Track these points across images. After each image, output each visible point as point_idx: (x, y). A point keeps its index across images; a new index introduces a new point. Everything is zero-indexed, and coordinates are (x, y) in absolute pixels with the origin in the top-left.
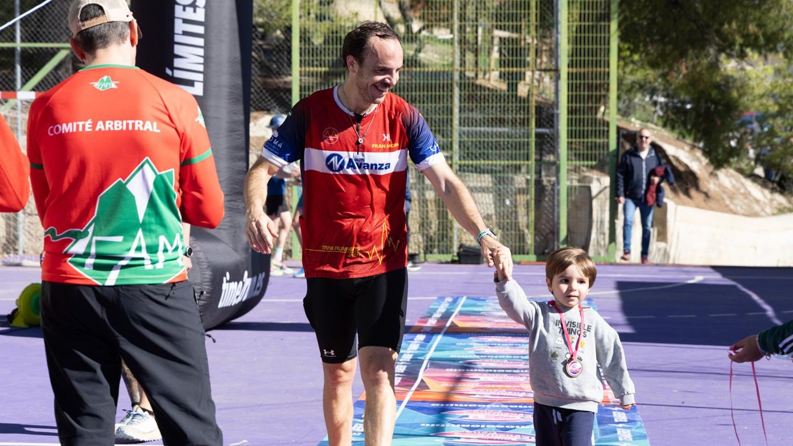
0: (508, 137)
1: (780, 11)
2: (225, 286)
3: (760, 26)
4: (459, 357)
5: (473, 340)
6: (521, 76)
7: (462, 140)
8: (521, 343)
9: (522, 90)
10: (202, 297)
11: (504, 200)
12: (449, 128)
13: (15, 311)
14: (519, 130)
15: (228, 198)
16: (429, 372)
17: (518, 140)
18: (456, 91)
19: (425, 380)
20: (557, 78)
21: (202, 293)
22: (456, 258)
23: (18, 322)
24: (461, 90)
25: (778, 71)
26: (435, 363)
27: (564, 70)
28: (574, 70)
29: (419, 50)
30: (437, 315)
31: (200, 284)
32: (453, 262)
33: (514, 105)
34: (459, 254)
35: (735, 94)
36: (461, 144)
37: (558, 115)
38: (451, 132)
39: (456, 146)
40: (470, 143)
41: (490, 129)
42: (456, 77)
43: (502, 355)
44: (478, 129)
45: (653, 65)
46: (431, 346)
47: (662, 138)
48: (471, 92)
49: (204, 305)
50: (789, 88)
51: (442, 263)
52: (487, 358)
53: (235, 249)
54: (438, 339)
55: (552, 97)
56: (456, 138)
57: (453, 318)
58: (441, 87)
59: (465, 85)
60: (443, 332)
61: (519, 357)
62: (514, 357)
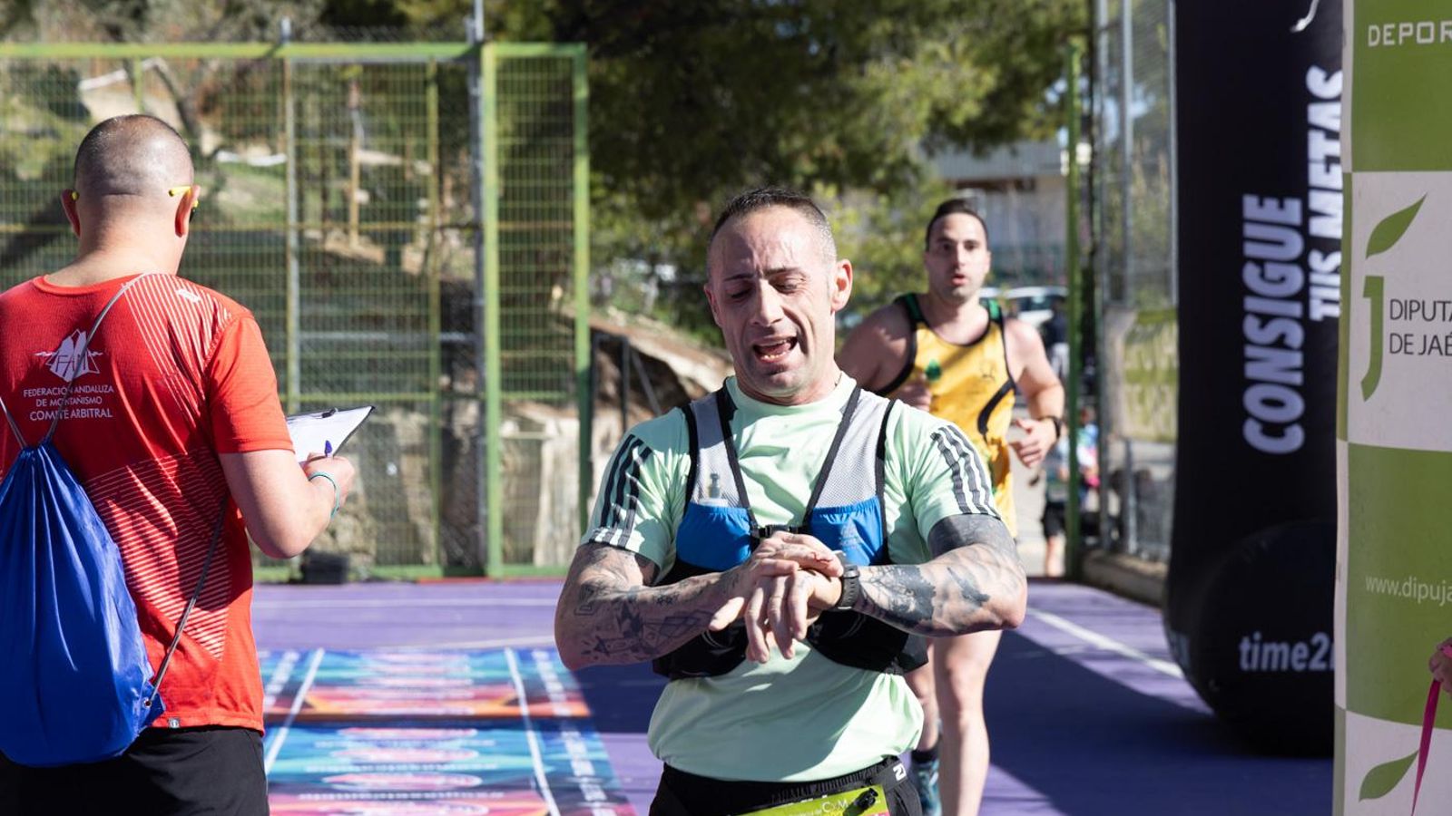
0: (391, 349)
1: (879, 116)
3: (842, 141)
4: (323, 769)
5: (348, 737)
6: (405, 238)
7: (305, 357)
8: (436, 740)
9: (412, 259)
11: (384, 468)
12: (281, 336)
14: (410, 337)
17: (408, 355)
18: (294, 268)
20: (479, 241)
22: (298, 575)
24: (301, 263)
25: (874, 221)
26: (278, 784)
27: (491, 227)
28: (510, 226)
29: (216, 190)
30: (275, 688)
32: (292, 582)
33: (401, 291)
34: (303, 568)
36: (306, 367)
37: (481, 310)
38: (285, 342)
39: (294, 367)
40: (320, 363)
41: (354, 336)
42: (293, 241)
43: (401, 764)
44: (335, 335)
45: (652, 214)
47: (667, 345)
48: (320, 268)
50: (896, 251)
51: (271, 584)
52: (374, 771)
55: (469, 275)
56: (294, 352)
57: (303, 694)
58: (264, 260)
59: (309, 255)
60: (289, 721)
61: (435, 768)
62: (421, 769)
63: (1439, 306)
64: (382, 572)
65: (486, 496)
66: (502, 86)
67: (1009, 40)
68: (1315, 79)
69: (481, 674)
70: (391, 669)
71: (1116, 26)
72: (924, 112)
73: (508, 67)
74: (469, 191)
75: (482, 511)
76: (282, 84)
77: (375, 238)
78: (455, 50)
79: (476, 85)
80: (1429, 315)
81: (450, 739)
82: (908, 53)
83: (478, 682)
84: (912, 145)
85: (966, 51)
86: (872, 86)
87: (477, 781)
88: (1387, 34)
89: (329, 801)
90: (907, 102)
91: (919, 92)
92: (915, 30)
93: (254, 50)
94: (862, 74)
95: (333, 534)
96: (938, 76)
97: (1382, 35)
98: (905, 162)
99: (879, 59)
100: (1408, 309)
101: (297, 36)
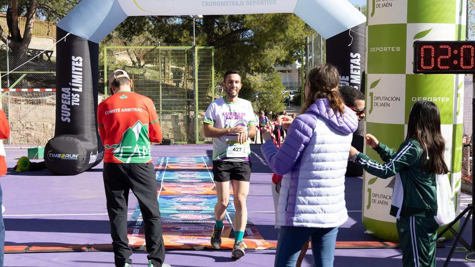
0: (178, 102)
1: (267, 59)
2: (91, 156)
3: (260, 64)
4: (173, 178)
5: (176, 173)
6: (179, 82)
7: (163, 103)
8: (193, 173)
9: (181, 85)
10: (84, 160)
11: (177, 123)
13: (16, 166)
14: (182, 100)
15: (91, 126)
16: (164, 185)
17: (181, 103)
18: (161, 87)
19: (164, 187)
20: (195, 82)
21: (83, 159)
22: (162, 143)
23: (18, 170)
26: (166, 181)
27: (197, 79)
28: (200, 80)
29: (144, 72)
30: (161, 164)
31: (83, 156)
32: (161, 144)
34: (162, 142)
35: (252, 86)
36: (163, 105)
37: (195, 95)
38: (159, 100)
39: (161, 106)
40: (166, 104)
41: (172, 100)
42: (161, 83)
43: (187, 177)
44: (168, 99)
46: (163, 175)
48: (165, 87)
49: (84, 163)
51: (157, 145)
53: (94, 144)
54: (164, 173)
55: (192, 89)
56: (161, 103)
57: (167, 165)
58: (154, 86)
59: (163, 85)
60: (165, 170)
61: (193, 178)
62: (191, 178)
63: (383, 98)
64: (177, 142)
65: (196, 129)
66: (198, 54)
67: (290, 46)
68: (352, 54)
69: (198, 161)
70: (182, 160)
71: (311, 43)
72: (275, 59)
73: (200, 50)
74: (192, 73)
75: (195, 132)
76: (159, 53)
77: (174, 82)
78: (190, 47)
79: (194, 54)
80: (381, 99)
81: (195, 173)
82: (272, 48)
83: (198, 163)
84: (272, 65)
85: (283, 48)
86: (266, 53)
87: (201, 181)
88: (374, 49)
89: (175, 184)
90: (272, 57)
91: (274, 55)
92: (274, 44)
93: (153, 47)
94: (264, 52)
95: (168, 136)
96: (278, 52)
97: (373, 50)
98: (271, 68)
99: (267, 49)
100: (377, 98)
101: (161, 45)
